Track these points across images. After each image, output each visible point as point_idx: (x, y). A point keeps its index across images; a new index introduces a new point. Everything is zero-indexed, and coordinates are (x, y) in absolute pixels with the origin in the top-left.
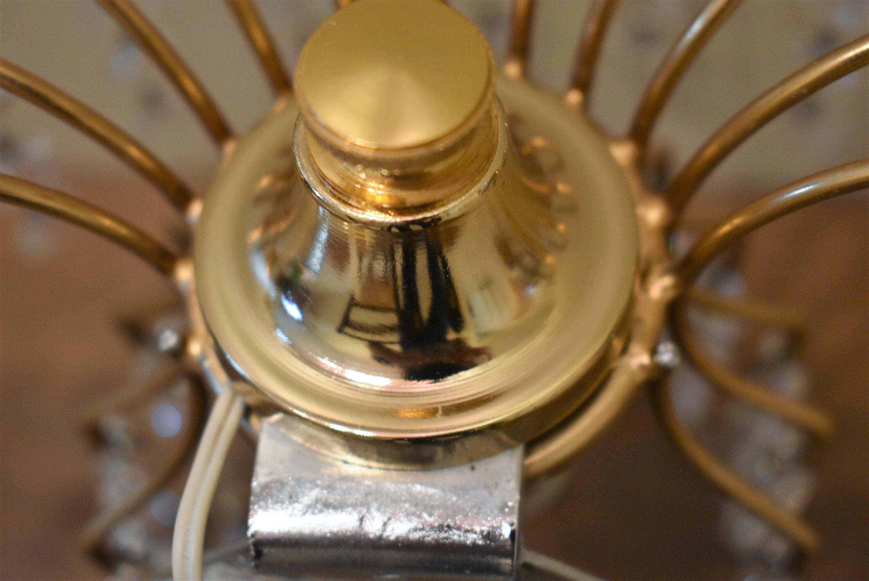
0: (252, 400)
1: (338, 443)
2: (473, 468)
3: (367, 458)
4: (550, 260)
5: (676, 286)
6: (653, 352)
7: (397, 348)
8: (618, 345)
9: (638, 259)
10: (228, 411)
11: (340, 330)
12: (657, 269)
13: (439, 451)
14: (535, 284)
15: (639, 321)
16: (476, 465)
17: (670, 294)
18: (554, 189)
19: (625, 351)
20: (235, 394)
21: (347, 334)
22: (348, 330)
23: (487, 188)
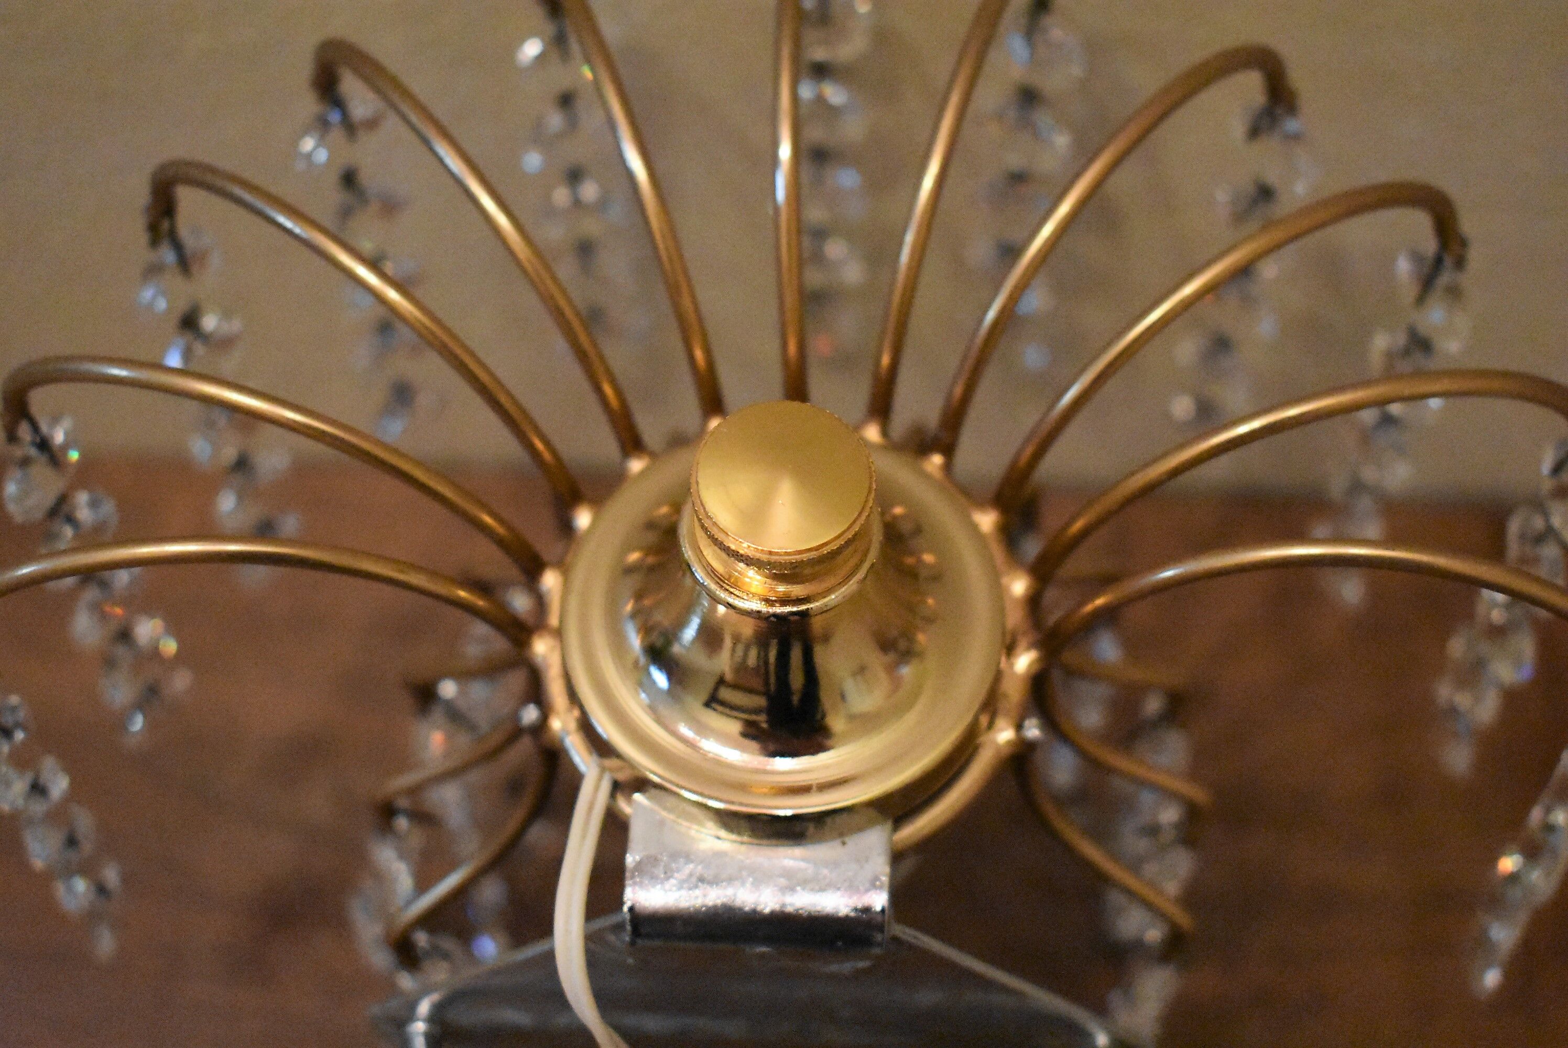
0: (622, 776)
1: (711, 819)
2: (844, 843)
3: (739, 833)
4: (921, 637)
5: (1040, 660)
6: (1019, 727)
7: (765, 725)
8: (984, 720)
9: (1004, 634)
10: (597, 788)
11: (707, 704)
12: (1023, 642)
13: (811, 828)
14: (907, 663)
15: (1005, 696)
16: (847, 839)
17: (1036, 667)
18: (920, 561)
19: (991, 725)
20: (603, 770)
21: (715, 710)
22: (714, 705)
23: (865, 578)
